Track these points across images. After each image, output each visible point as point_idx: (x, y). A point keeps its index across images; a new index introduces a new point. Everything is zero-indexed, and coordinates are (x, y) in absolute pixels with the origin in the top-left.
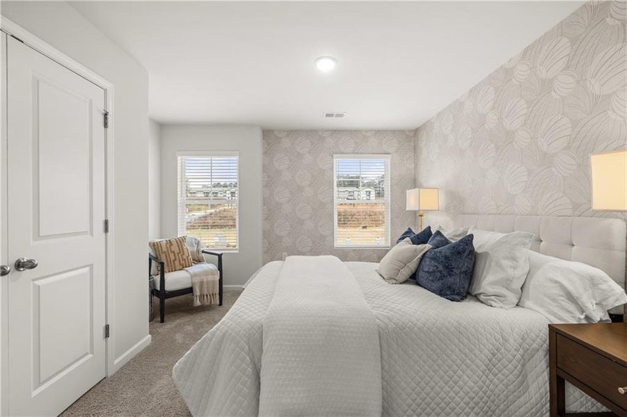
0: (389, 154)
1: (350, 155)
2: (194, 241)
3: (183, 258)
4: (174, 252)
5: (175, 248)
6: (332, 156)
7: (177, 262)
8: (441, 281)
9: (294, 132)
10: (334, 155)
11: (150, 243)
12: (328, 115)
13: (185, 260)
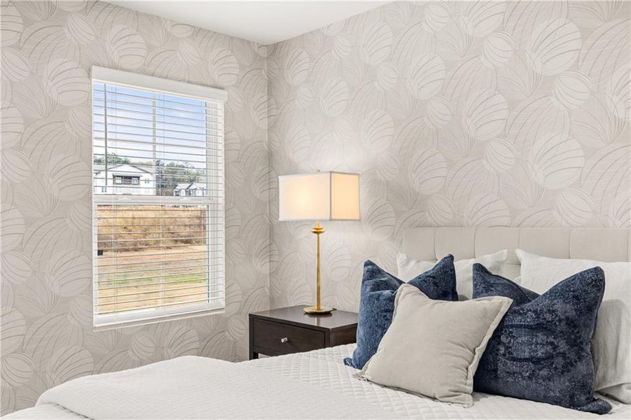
0: (222, 88)
6: (89, 71)
8: (567, 376)
10: (94, 69)
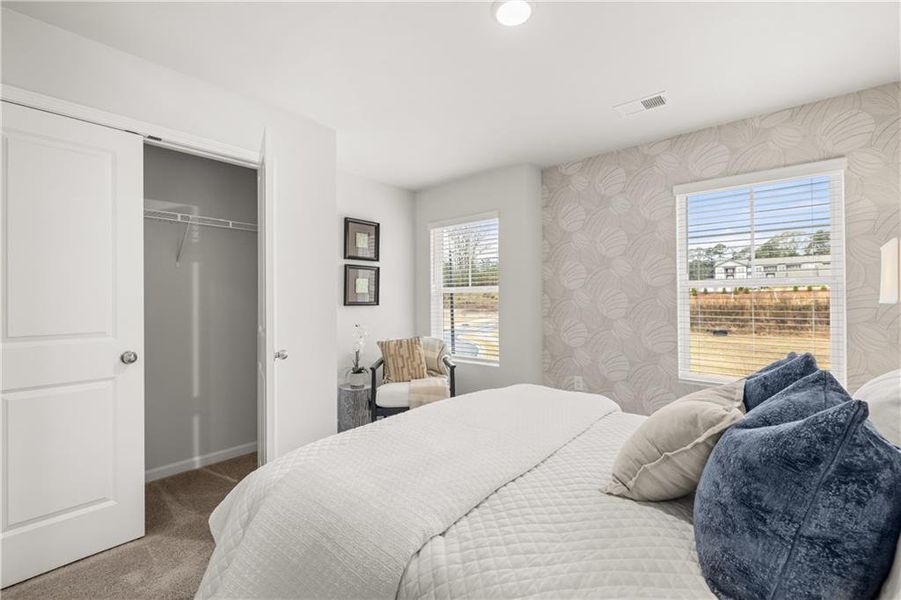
1: (714, 181)
2: (438, 343)
3: (412, 365)
4: (402, 357)
5: (404, 351)
6: (672, 191)
7: (405, 370)
9: (594, 161)
10: (676, 189)
11: (378, 343)
12: (649, 104)
13: (415, 369)
